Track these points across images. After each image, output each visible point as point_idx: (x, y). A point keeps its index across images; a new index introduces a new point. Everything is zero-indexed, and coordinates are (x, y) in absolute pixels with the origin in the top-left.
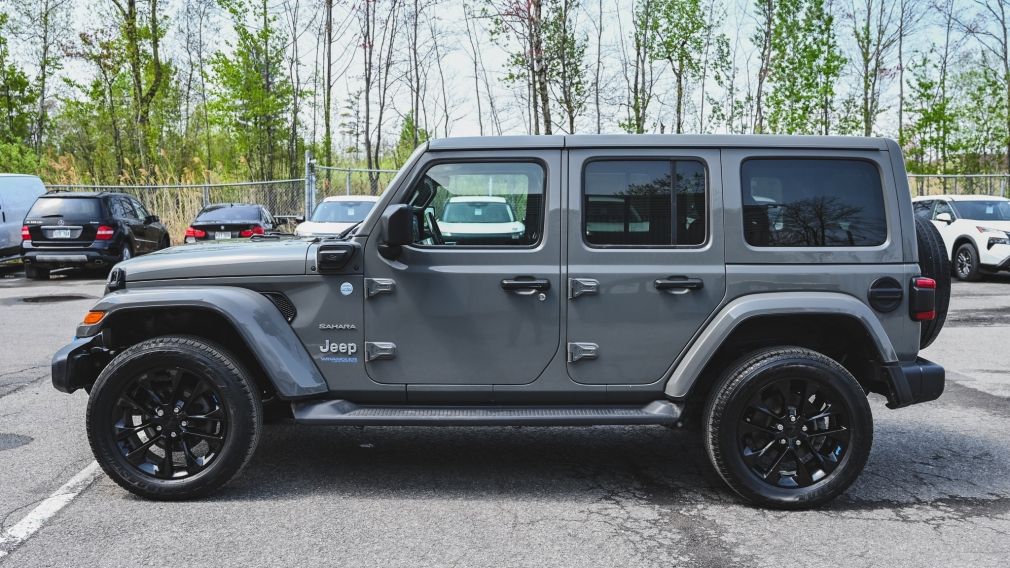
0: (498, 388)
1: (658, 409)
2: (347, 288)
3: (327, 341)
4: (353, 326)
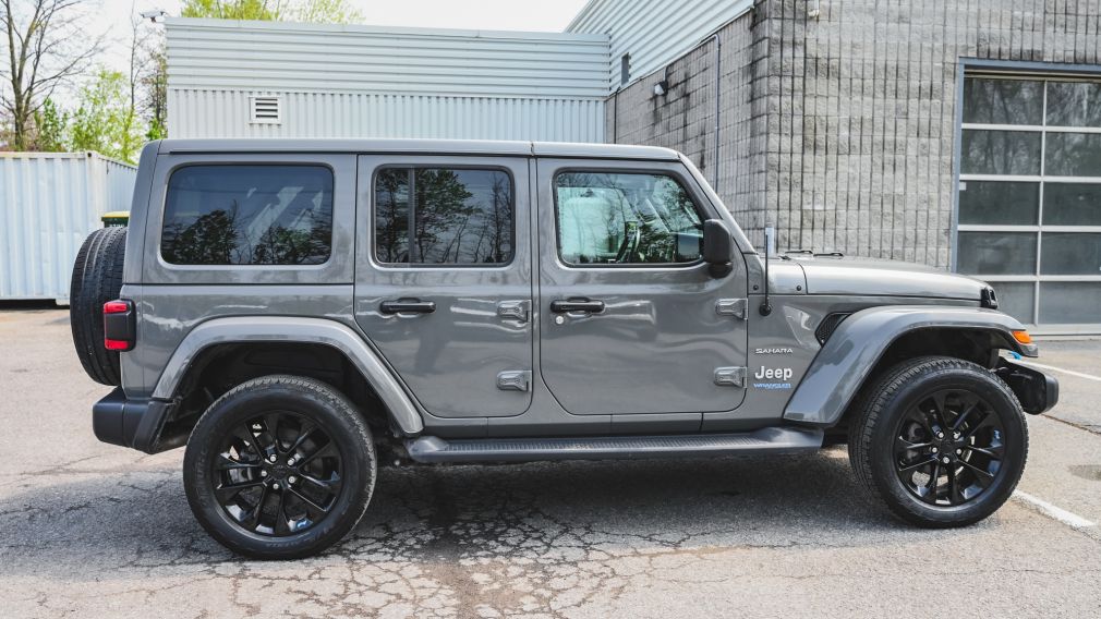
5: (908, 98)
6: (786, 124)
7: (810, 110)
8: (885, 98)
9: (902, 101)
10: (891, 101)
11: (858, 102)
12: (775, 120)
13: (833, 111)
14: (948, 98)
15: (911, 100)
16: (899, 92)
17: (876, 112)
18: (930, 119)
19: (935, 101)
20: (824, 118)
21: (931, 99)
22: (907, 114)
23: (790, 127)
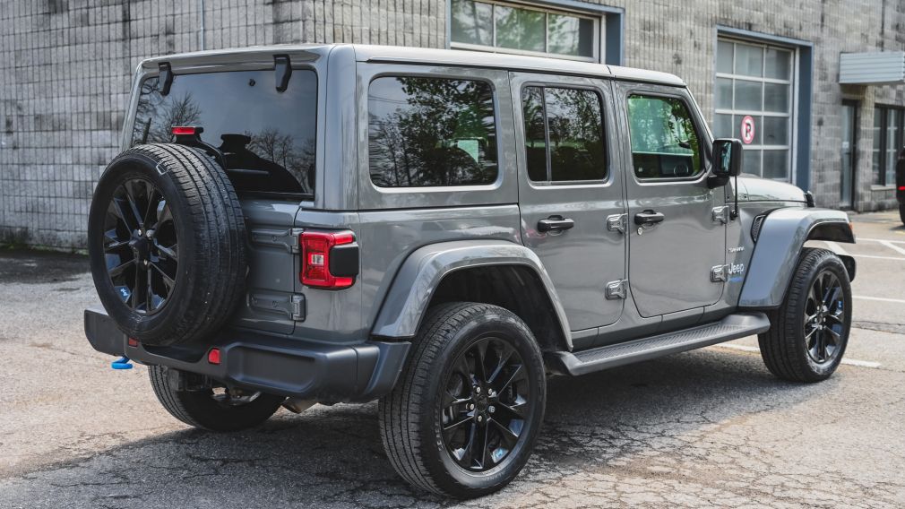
5: (412, 13)
6: (320, 32)
7: (338, 19)
8: (396, 11)
9: (408, 16)
10: (400, 14)
11: (375, 14)
12: (310, 27)
13: (356, 21)
14: (441, 15)
15: (415, 15)
16: (406, 6)
17: (390, 25)
18: (429, 34)
19: (433, 17)
20: (350, 28)
21: (429, 15)
22: (412, 29)
23: (323, 35)
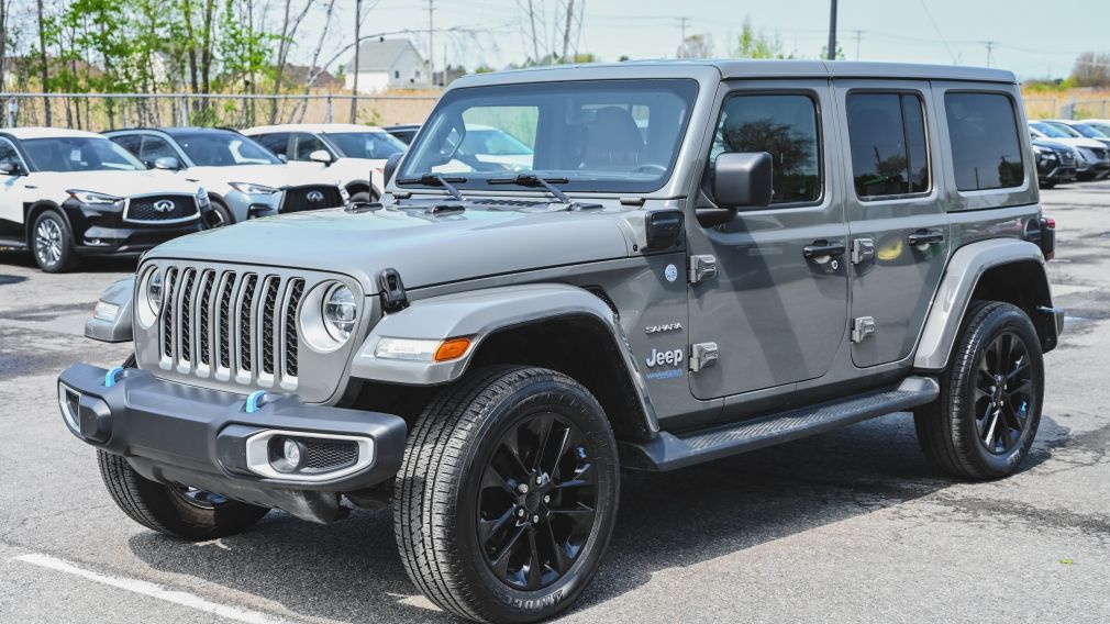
0: (802, 386)
1: (911, 387)
2: (671, 272)
3: (654, 351)
4: (678, 325)
